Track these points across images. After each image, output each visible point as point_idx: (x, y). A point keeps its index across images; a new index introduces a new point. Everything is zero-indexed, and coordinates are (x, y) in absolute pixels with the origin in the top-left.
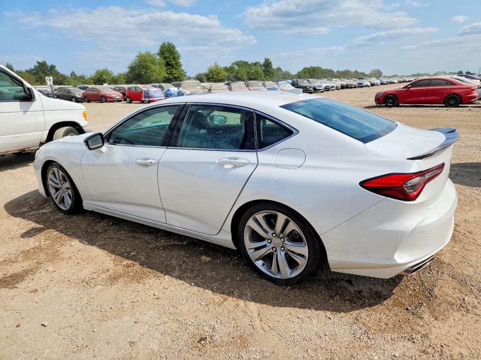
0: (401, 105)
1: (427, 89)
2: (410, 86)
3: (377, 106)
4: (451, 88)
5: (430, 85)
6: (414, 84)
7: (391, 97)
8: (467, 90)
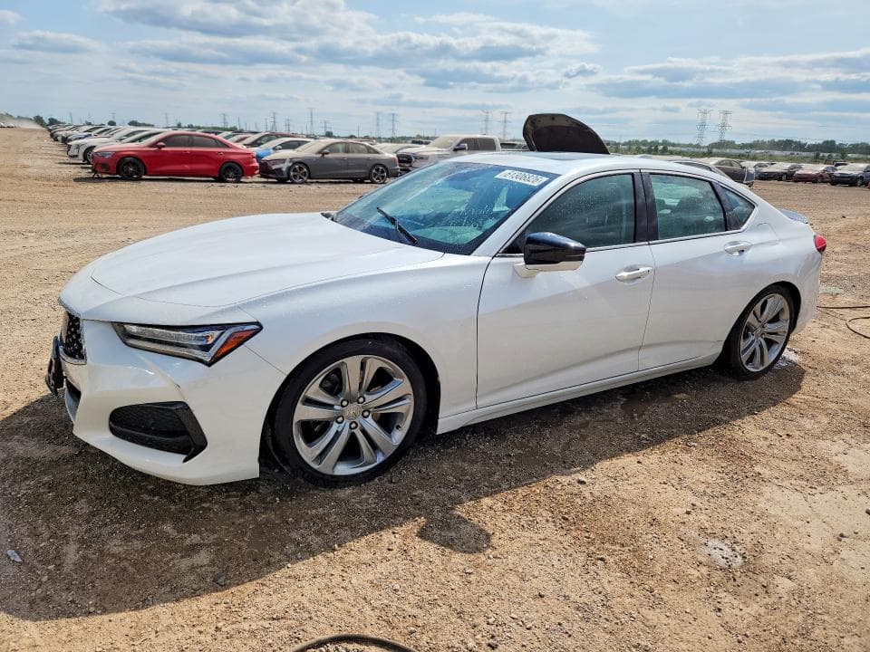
0: (144, 177)
1: (191, 151)
2: (162, 144)
3: (93, 178)
4: (225, 153)
5: (192, 144)
6: (168, 140)
7: (130, 162)
8: (246, 156)
